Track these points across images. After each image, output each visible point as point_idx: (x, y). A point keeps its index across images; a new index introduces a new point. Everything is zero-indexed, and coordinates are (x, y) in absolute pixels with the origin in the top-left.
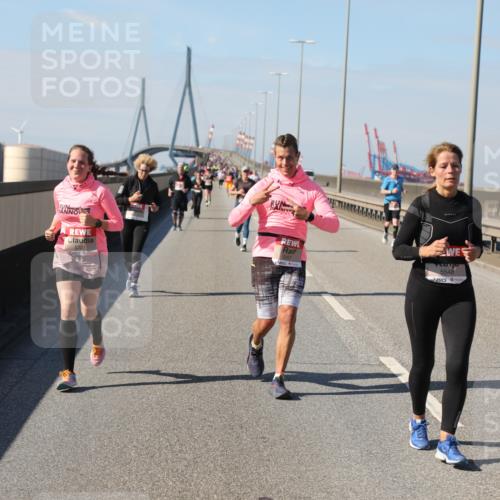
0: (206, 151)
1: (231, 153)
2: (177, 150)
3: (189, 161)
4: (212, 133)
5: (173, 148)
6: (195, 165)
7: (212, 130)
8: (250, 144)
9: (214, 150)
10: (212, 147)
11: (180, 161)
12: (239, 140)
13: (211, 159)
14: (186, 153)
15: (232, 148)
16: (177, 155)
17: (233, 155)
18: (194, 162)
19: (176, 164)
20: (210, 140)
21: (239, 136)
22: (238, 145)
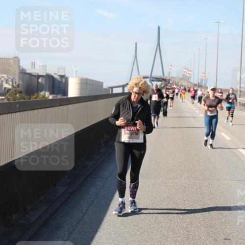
0: (168, 78)
1: (181, 79)
2: (153, 78)
3: (159, 83)
4: (170, 69)
5: (151, 77)
6: (162, 86)
7: (171, 67)
8: (190, 74)
9: (172, 78)
10: (171, 76)
11: (155, 83)
12: (185, 72)
13: (171, 82)
14: (158, 79)
15: (181, 76)
16: (153, 81)
17: (182, 80)
18: (162, 84)
19: (152, 84)
20: (170, 72)
21: (184, 70)
22: (184, 75)
